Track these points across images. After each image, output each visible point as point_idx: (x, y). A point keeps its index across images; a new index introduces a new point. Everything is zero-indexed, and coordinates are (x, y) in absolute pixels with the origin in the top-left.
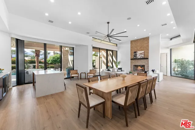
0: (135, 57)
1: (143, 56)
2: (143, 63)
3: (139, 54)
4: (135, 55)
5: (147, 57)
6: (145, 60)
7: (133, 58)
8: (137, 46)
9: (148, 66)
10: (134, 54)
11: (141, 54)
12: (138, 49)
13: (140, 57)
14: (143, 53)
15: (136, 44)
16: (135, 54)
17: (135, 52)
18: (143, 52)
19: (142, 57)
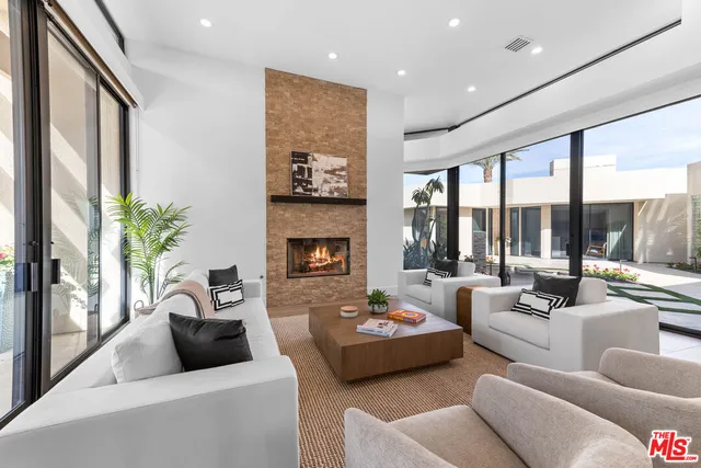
0: (299, 190)
1: (343, 185)
2: (342, 228)
3: (325, 172)
4: (301, 177)
5: (362, 197)
6: (352, 211)
7: (284, 190)
8: (311, 121)
9: (365, 244)
10: (295, 167)
11: (332, 172)
12: (314, 141)
13: (326, 187)
14: (342, 169)
15: (300, 106)
16: (301, 170)
17: (300, 157)
18: (343, 162)
19: (337, 189)
